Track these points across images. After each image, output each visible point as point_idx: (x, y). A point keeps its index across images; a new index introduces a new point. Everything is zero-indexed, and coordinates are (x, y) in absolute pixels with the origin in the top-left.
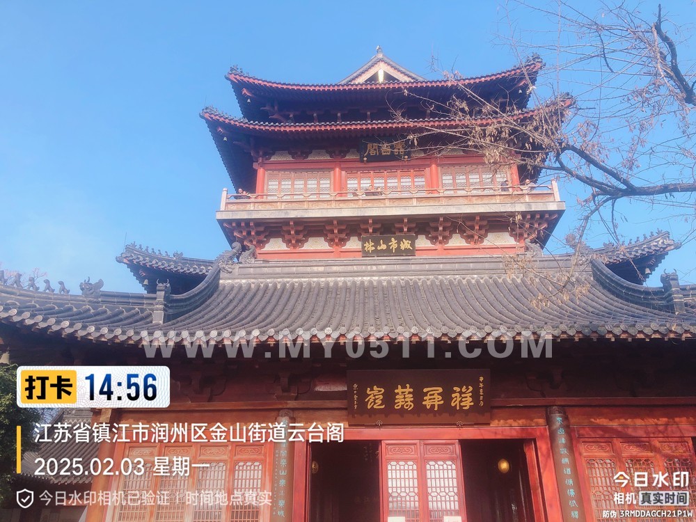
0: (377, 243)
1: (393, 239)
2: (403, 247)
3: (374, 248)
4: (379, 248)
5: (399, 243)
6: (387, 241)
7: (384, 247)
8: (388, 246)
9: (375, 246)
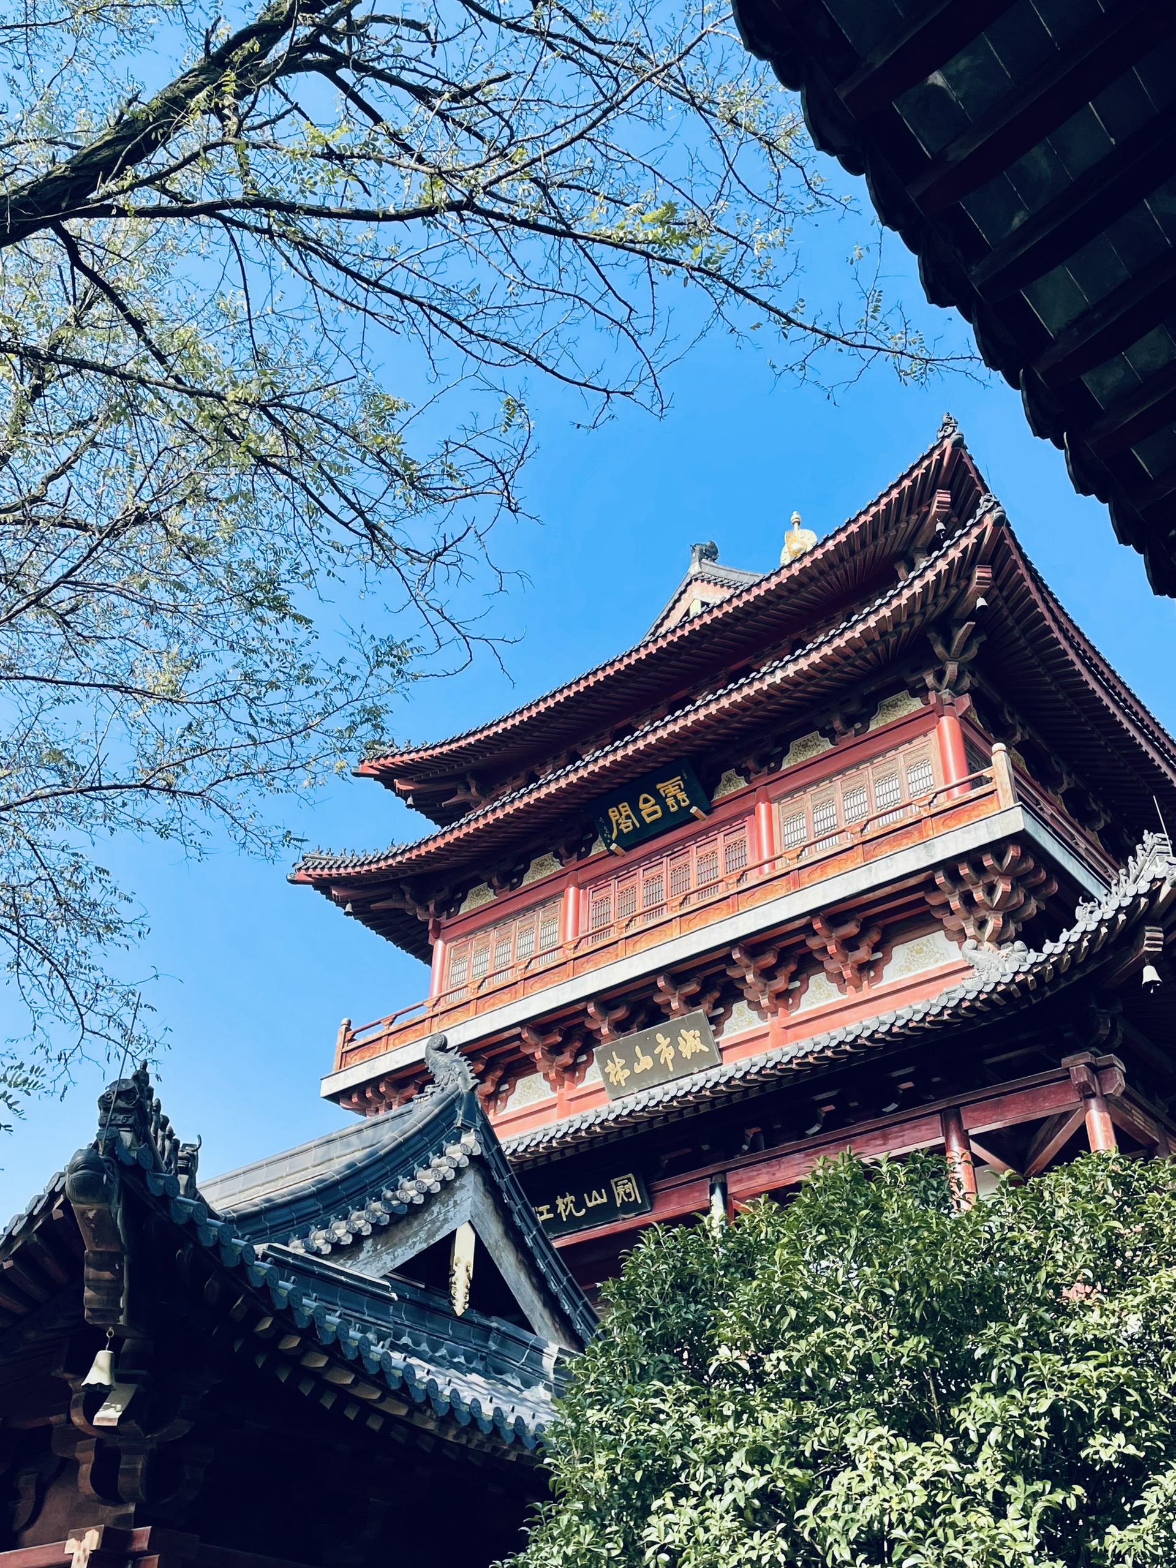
0: (631, 1060)
1: (659, 1037)
2: (687, 1053)
3: (627, 1072)
4: (638, 1069)
5: (674, 1044)
6: (649, 1047)
7: (646, 1063)
8: (656, 1058)
9: (628, 1065)
